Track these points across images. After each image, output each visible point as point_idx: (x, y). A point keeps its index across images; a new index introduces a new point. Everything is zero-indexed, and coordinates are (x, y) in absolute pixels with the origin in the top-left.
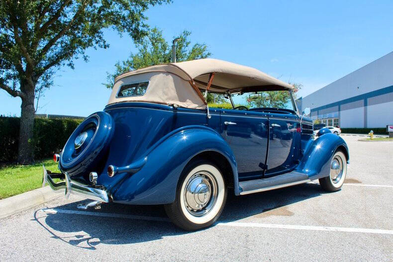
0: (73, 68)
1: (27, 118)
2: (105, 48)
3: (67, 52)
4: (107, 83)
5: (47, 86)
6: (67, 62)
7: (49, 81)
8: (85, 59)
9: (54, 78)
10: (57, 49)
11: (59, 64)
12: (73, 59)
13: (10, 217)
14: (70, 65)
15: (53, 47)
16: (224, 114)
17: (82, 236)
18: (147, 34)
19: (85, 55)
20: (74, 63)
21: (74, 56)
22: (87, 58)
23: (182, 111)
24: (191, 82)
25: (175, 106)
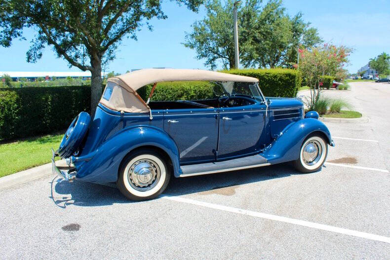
0: (136, 39)
1: (95, 88)
2: (164, 19)
3: (131, 26)
4: (185, 42)
5: (112, 59)
6: (130, 35)
7: (112, 55)
8: (150, 29)
9: (116, 53)
10: (119, 25)
11: (120, 39)
12: (136, 32)
13: (39, 179)
14: (133, 37)
15: (114, 25)
16: (167, 114)
17: (66, 198)
18: (202, 3)
19: (150, 25)
20: (136, 35)
21: (137, 28)
22: (152, 28)
23: (126, 115)
24: (134, 93)
25: (122, 112)
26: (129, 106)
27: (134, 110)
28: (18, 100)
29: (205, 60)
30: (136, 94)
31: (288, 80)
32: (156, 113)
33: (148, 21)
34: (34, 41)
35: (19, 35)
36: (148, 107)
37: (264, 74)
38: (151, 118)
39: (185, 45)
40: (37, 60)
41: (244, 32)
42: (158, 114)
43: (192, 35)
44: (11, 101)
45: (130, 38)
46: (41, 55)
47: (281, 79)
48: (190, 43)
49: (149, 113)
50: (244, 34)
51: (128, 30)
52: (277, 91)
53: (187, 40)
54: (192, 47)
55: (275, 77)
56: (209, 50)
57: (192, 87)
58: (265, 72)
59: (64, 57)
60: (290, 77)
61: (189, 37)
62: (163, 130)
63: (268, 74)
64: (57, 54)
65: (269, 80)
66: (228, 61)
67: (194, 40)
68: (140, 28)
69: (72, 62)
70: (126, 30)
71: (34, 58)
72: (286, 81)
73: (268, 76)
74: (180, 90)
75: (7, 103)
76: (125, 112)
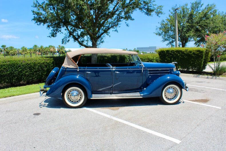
0: (117, 31)
3: (115, 25)
5: (102, 42)
7: (102, 40)
8: (127, 25)
16: (86, 69)
19: (127, 23)
20: (117, 29)
22: (128, 25)
23: (68, 69)
24: (71, 59)
25: (66, 67)
26: (69, 65)
27: (71, 67)
28: (53, 62)
29: (167, 42)
30: (72, 59)
31: (198, 54)
32: (81, 69)
33: (127, 21)
34: (66, 34)
35: (60, 31)
36: (77, 65)
37: (184, 50)
38: (78, 71)
39: (156, 33)
40: (67, 43)
41: (189, 26)
42: (82, 69)
43: (160, 28)
44: (50, 63)
45: (114, 31)
46: (69, 40)
47: (194, 54)
48: (159, 33)
49: (78, 68)
50: (188, 27)
51: (112, 27)
52: (192, 60)
53: (157, 31)
54: (160, 35)
55: (191, 52)
56: (170, 37)
57: (155, 58)
58: (185, 49)
59: (77, 42)
60: (199, 52)
61: (158, 29)
62: (84, 76)
63: (187, 50)
64: (73, 40)
65: (187, 54)
66: (181, 43)
67: (161, 31)
68: (119, 25)
69: (81, 44)
70: (111, 27)
71: (65, 42)
72: (197, 55)
73: (187, 52)
74: (147, 60)
75: (48, 64)
76: (67, 67)
